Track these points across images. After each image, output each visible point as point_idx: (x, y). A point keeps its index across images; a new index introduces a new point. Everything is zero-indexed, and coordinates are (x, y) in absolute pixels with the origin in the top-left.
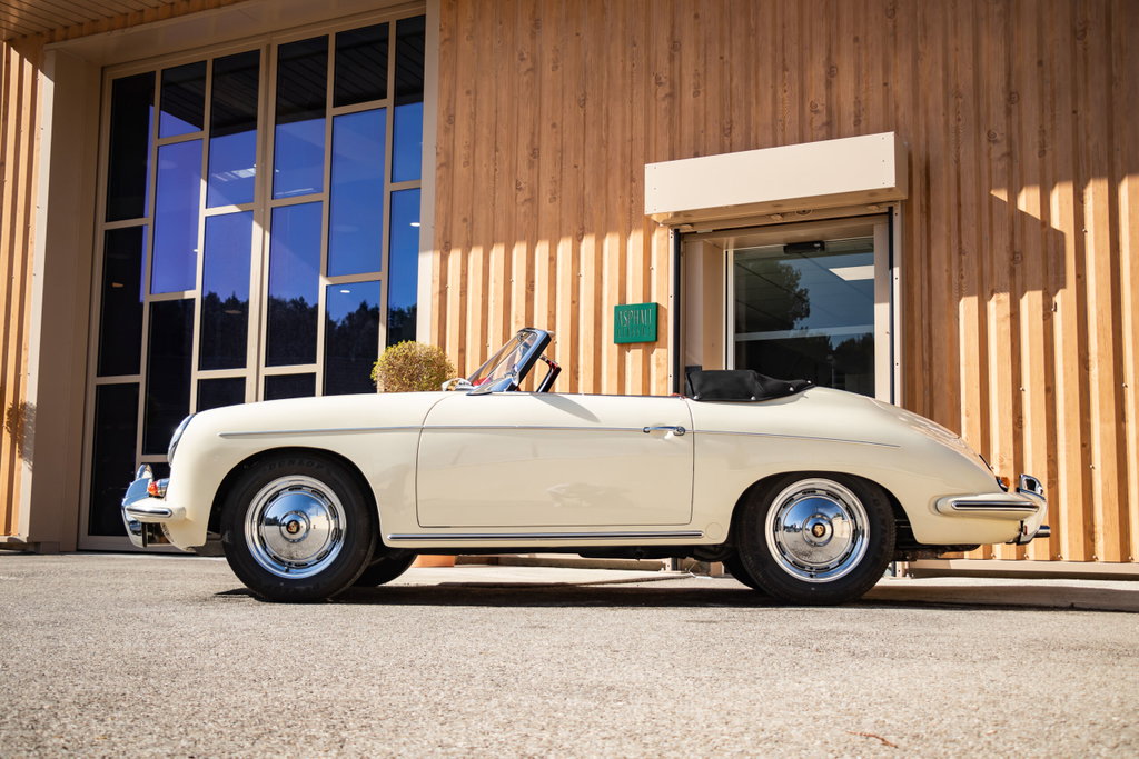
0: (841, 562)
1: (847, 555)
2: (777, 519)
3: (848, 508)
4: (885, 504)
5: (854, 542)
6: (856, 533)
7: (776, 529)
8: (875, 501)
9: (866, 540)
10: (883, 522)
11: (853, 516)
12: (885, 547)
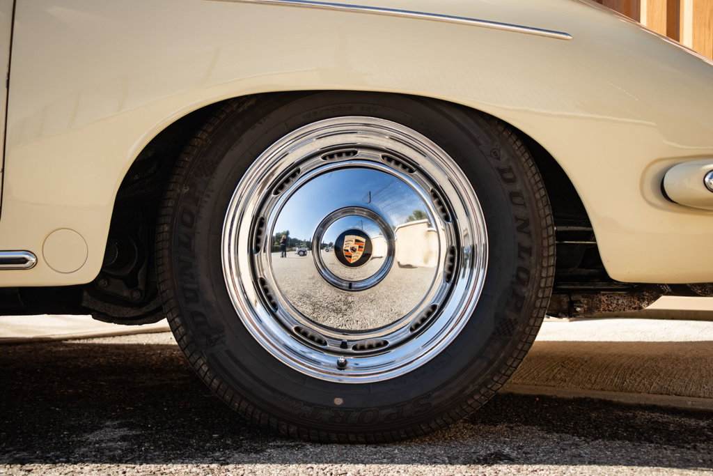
0: (418, 328)
1: (434, 312)
2: (259, 223)
3: (438, 195)
4: (529, 178)
5: (451, 277)
6: (456, 259)
7: (254, 248)
8: (502, 171)
9: (481, 274)
10: (524, 226)
11: (448, 215)
12: (527, 292)
